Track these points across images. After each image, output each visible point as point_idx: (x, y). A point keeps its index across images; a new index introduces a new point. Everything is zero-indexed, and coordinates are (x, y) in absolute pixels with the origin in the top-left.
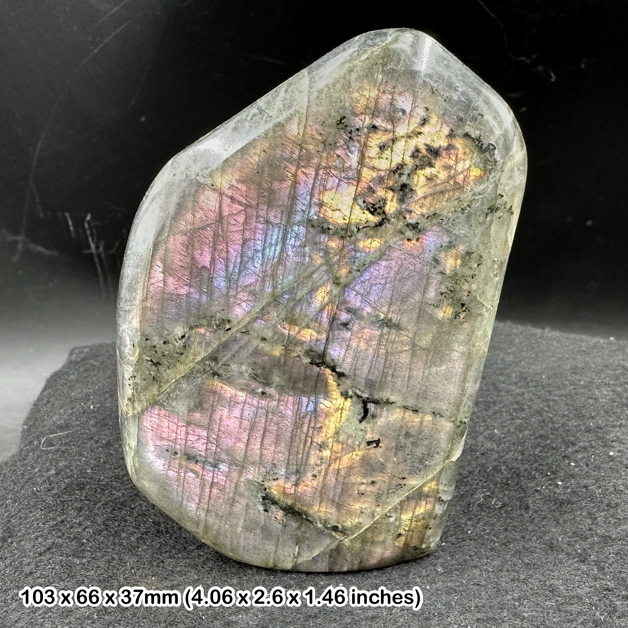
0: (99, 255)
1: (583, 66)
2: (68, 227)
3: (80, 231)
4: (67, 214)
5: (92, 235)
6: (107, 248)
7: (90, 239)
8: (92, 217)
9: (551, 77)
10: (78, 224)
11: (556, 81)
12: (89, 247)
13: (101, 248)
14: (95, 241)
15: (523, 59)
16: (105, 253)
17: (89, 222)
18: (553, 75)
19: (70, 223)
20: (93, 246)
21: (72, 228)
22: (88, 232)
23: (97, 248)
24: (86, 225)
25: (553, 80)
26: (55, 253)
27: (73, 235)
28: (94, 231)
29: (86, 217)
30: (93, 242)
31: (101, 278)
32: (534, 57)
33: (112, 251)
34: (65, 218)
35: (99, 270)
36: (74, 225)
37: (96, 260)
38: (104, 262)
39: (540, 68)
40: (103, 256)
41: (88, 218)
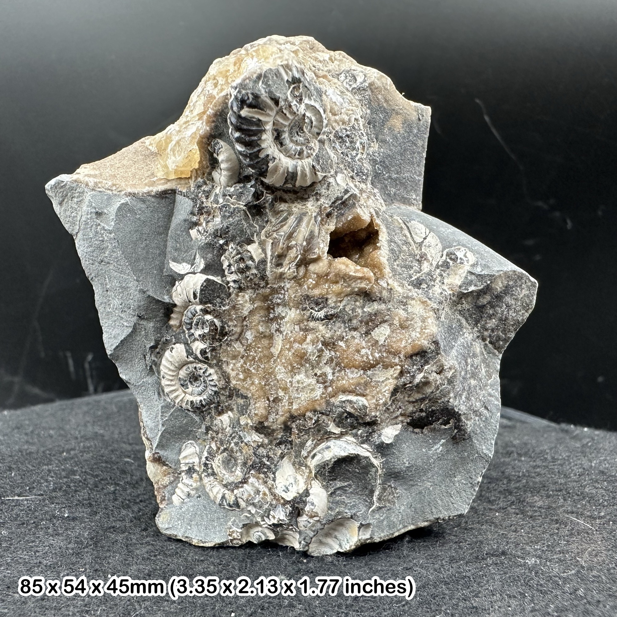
9: (566, 223)
15: (540, 204)
17: (90, 363)
19: (71, 362)
21: (72, 368)
22: (88, 373)
24: (87, 366)
27: (73, 376)
28: (94, 373)
39: (557, 214)
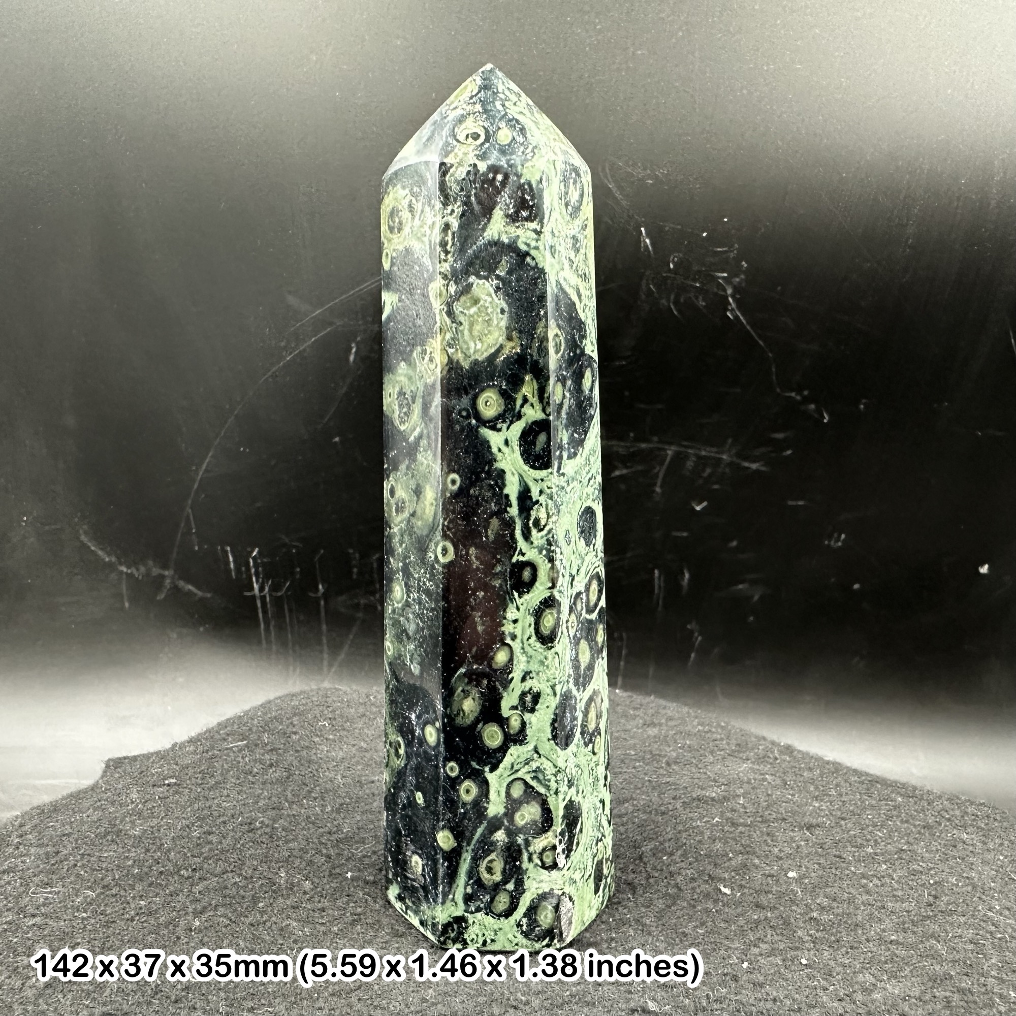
0: (263, 598)
1: (862, 406)
2: (228, 563)
3: (243, 569)
4: (229, 549)
5: (257, 574)
6: (274, 588)
7: (254, 579)
10: (241, 561)
11: (829, 421)
12: (252, 589)
13: (267, 589)
14: (261, 580)
16: (271, 595)
18: (825, 415)
23: (262, 589)
25: (825, 421)
26: (209, 595)
29: (252, 552)
30: (257, 581)
31: (262, 626)
32: (806, 393)
33: (279, 594)
34: (226, 552)
35: (261, 615)
36: (234, 561)
38: (269, 606)
40: (268, 599)
41: (254, 554)
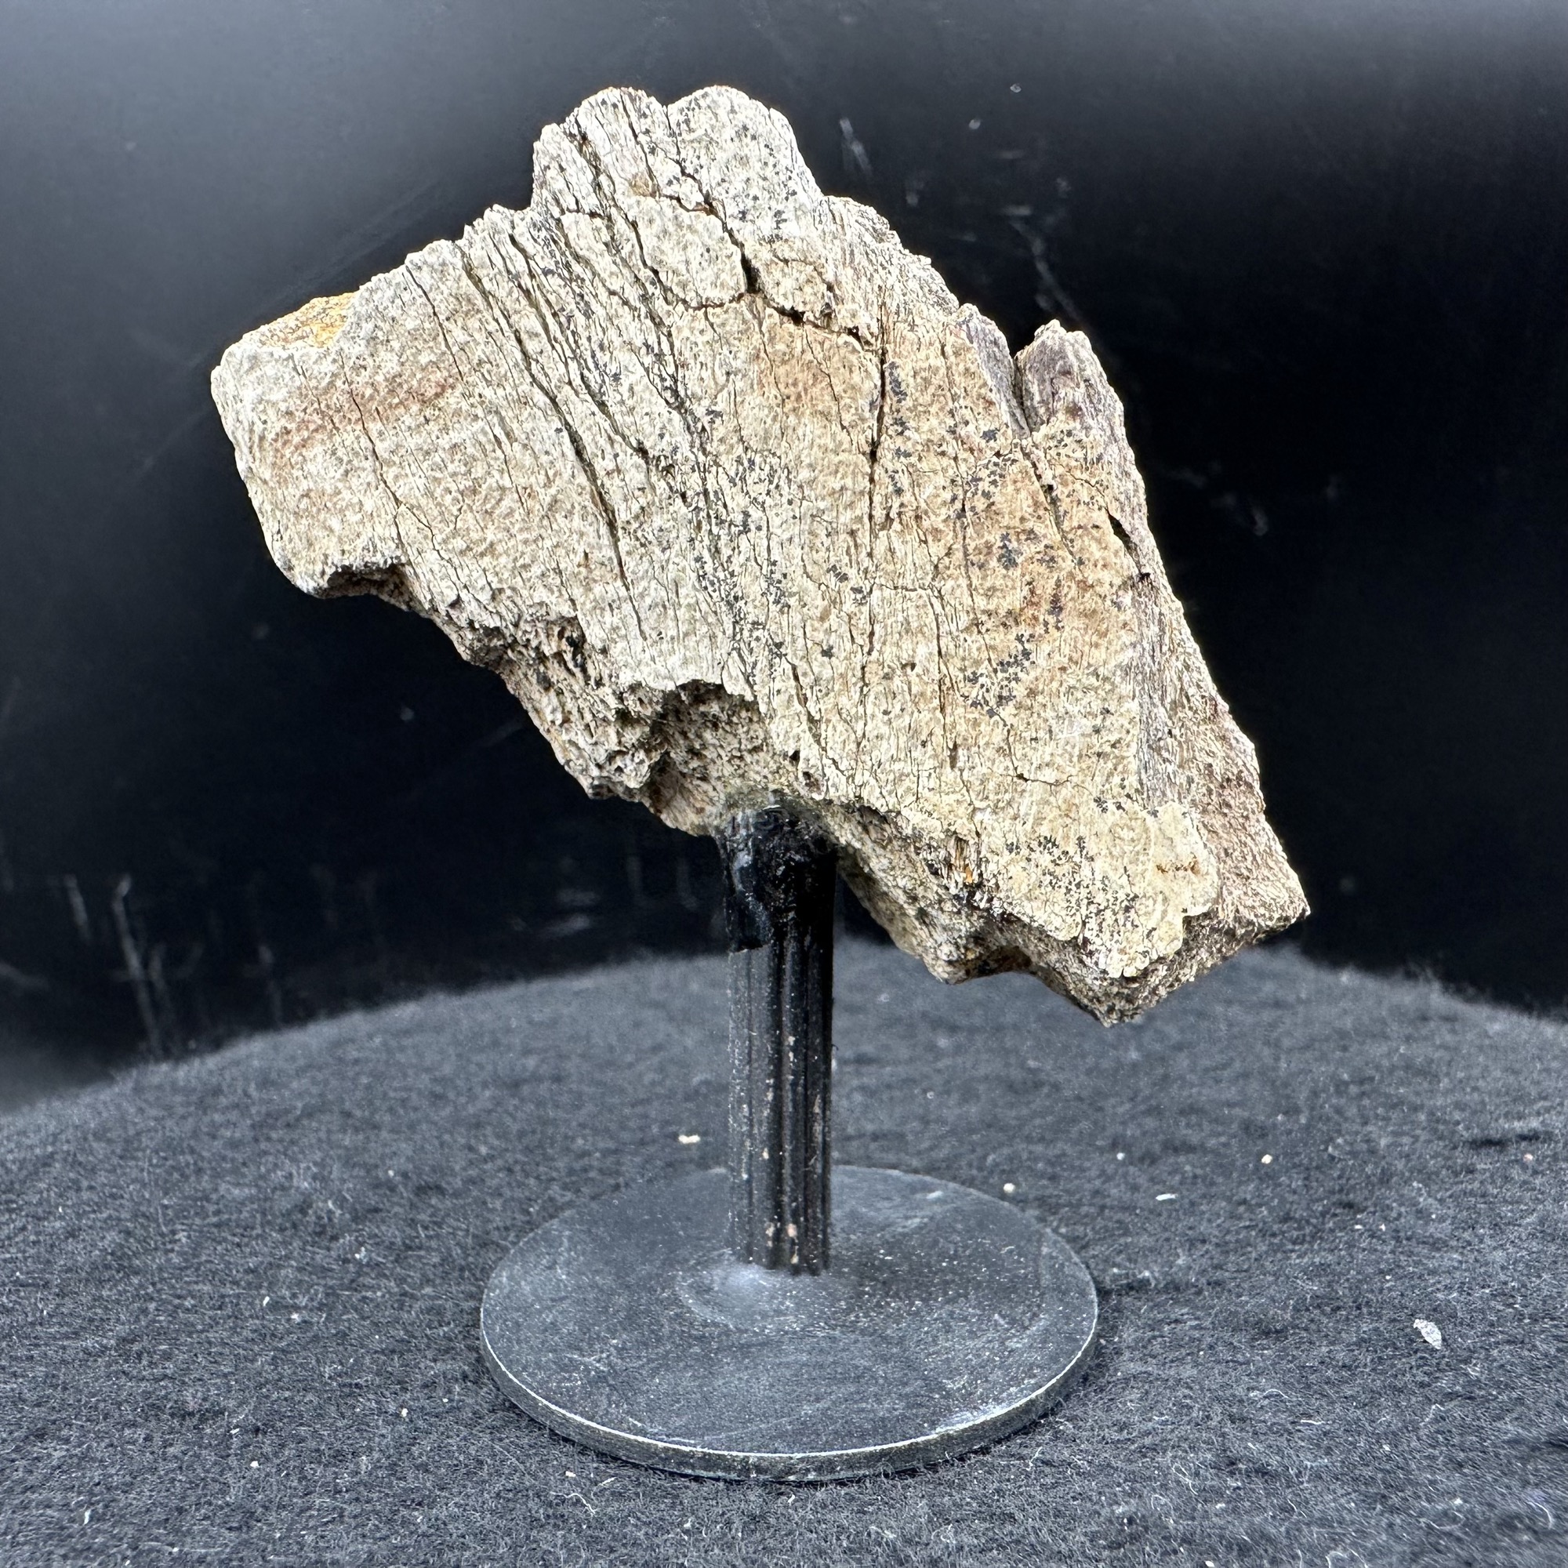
8: (134, 890)
20: (134, 961)
37: (143, 997)
